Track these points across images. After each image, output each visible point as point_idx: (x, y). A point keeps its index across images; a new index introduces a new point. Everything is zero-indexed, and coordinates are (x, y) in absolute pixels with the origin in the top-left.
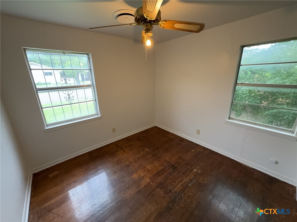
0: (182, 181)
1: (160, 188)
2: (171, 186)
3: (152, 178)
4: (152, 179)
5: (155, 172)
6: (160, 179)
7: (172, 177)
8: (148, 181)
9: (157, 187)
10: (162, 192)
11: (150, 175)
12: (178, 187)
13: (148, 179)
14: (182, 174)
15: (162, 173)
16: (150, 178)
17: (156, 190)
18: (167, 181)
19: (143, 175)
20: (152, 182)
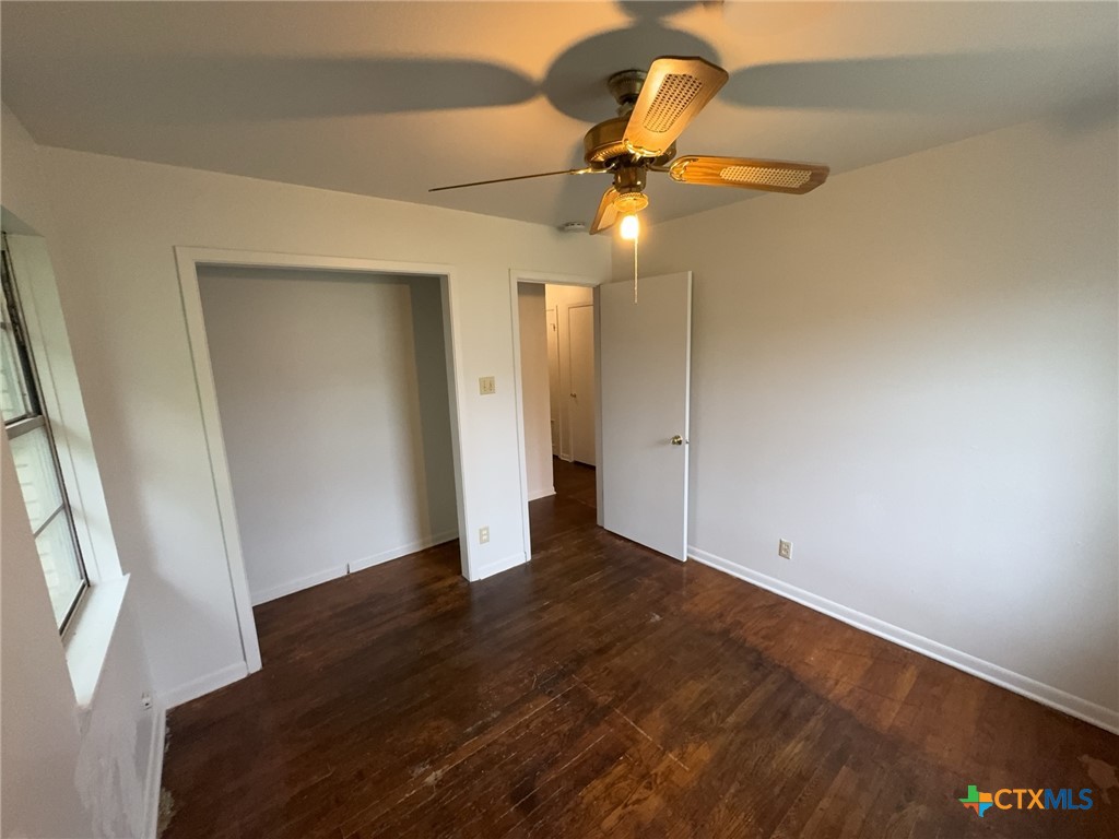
0: (518, 727)
1: (599, 706)
2: (561, 711)
3: (628, 743)
4: (628, 737)
5: (620, 768)
6: (598, 737)
7: (550, 744)
8: (641, 727)
9: (608, 709)
10: (593, 693)
11: (637, 756)
12: (537, 707)
13: (645, 738)
14: (502, 759)
15: (585, 761)
16: (635, 741)
17: (610, 699)
18: (570, 730)
19: (670, 755)
20: (626, 724)
